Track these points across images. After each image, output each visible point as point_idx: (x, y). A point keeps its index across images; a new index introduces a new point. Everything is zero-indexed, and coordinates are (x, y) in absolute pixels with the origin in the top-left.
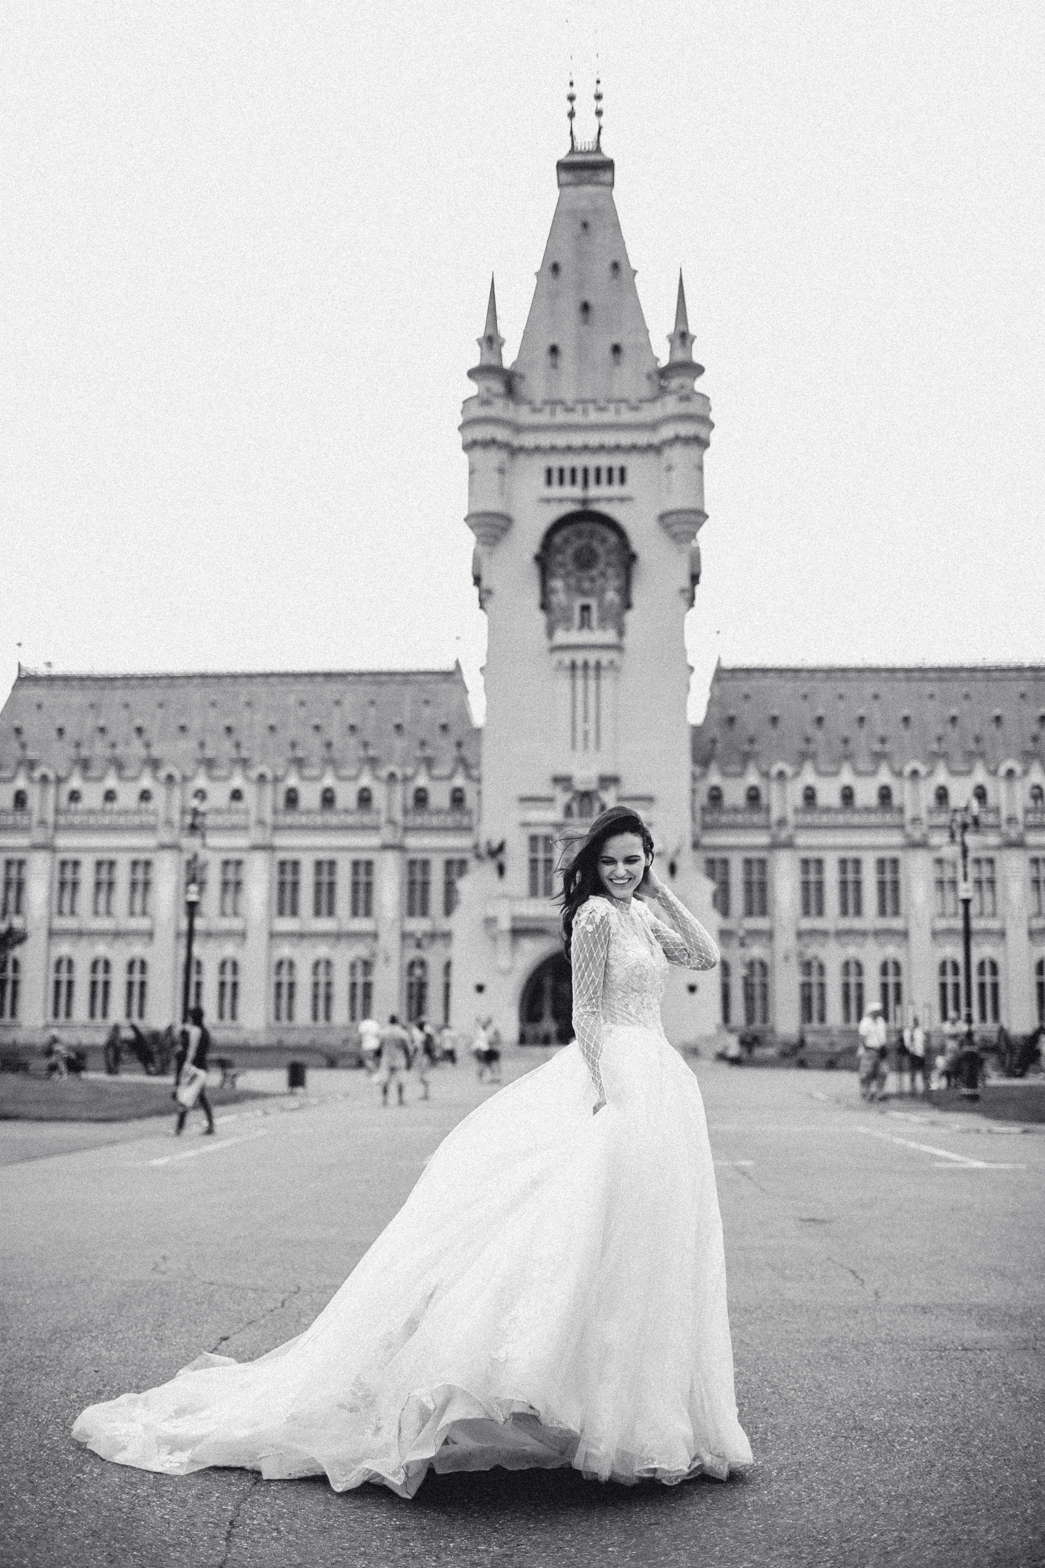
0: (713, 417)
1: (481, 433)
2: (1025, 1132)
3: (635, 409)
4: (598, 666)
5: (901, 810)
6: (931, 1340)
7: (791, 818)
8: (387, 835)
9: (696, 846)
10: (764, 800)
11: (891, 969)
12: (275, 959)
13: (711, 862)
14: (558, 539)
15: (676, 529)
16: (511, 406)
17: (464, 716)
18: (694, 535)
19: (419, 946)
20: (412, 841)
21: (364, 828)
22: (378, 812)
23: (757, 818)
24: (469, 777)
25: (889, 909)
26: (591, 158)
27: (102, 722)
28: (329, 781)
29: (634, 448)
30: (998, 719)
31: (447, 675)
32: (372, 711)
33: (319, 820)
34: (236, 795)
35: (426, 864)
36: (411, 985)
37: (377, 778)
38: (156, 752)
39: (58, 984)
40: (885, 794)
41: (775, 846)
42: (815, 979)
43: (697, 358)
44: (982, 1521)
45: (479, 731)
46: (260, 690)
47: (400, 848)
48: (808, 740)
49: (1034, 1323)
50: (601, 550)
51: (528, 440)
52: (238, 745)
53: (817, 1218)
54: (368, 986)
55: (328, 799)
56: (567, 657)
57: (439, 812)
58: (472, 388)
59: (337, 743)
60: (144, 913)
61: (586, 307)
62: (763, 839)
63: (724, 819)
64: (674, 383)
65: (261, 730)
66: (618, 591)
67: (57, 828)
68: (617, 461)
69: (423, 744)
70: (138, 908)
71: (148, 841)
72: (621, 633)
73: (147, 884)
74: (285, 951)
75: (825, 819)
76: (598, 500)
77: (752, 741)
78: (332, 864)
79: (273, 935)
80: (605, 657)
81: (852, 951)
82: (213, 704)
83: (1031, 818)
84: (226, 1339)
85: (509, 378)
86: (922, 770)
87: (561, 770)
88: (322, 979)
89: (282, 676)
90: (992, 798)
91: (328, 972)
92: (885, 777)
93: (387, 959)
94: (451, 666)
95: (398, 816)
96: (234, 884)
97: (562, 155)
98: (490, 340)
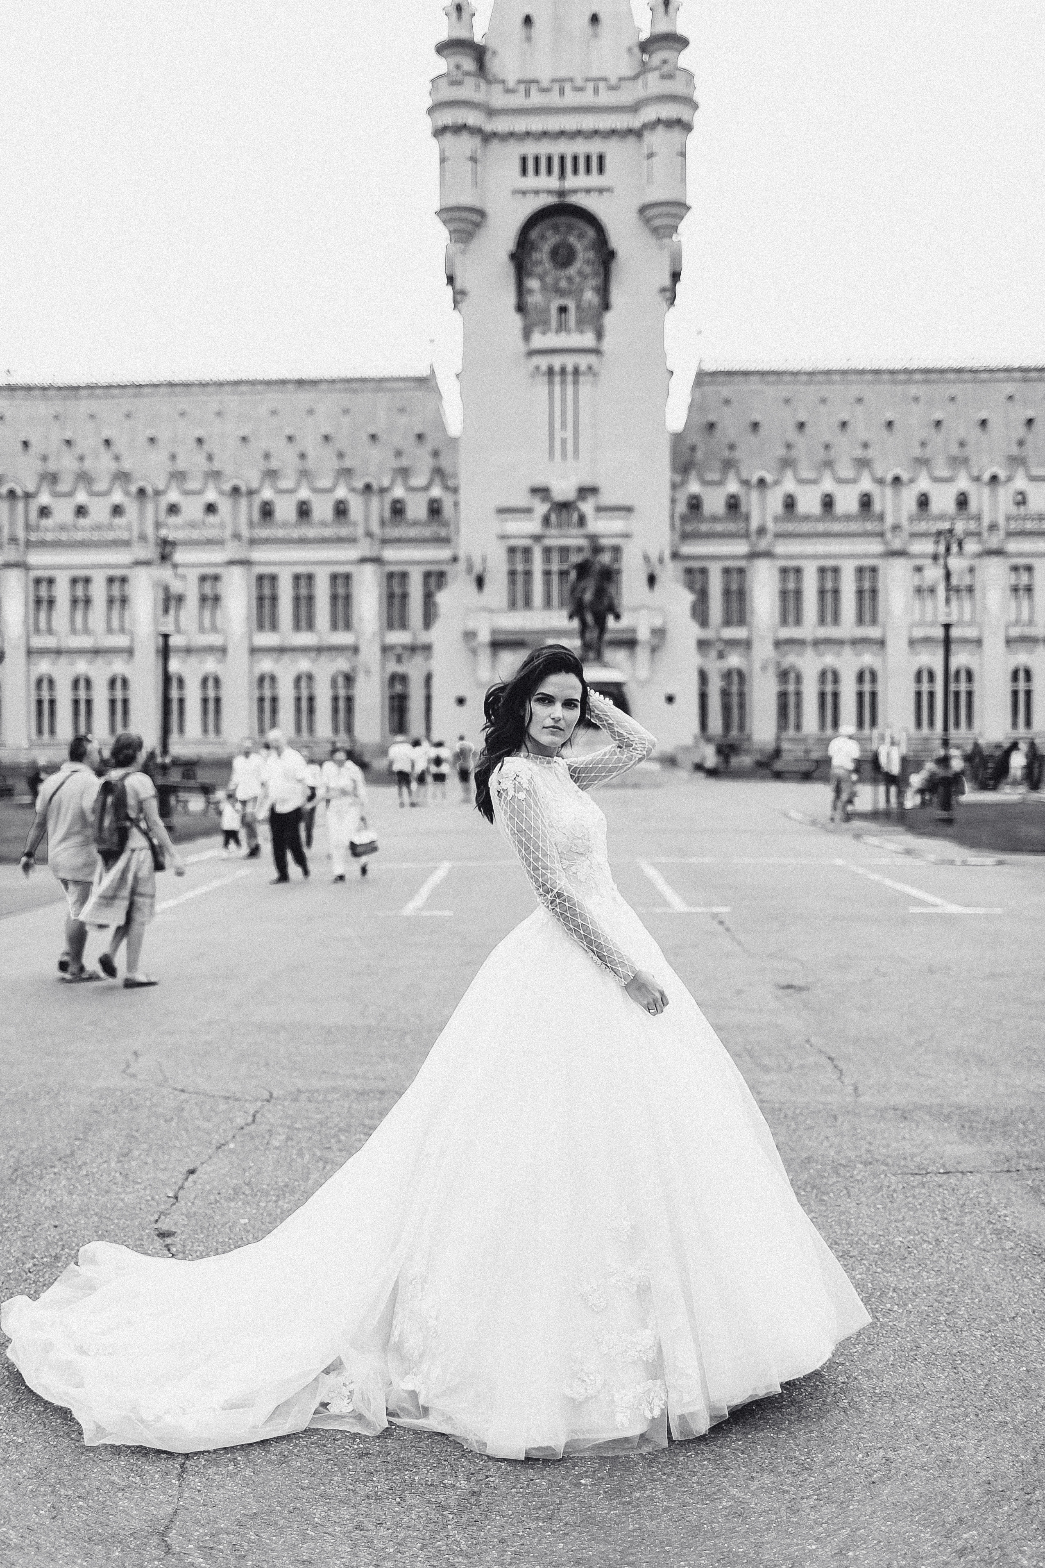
0: (697, 97)
1: (448, 117)
2: (1000, 863)
3: (612, 88)
4: (576, 371)
5: (881, 518)
6: (912, 1160)
7: (770, 526)
8: (364, 548)
9: (675, 556)
10: (743, 508)
11: (867, 677)
12: (257, 672)
13: (689, 571)
14: (534, 234)
15: (657, 223)
16: (483, 85)
17: (440, 424)
18: (675, 228)
19: (399, 659)
20: (390, 554)
21: (340, 540)
22: (355, 524)
23: (736, 527)
24: (446, 488)
25: (867, 617)
27: (68, 435)
28: (304, 493)
29: (613, 133)
30: (984, 423)
31: (421, 381)
32: (346, 420)
33: (296, 533)
34: (211, 508)
35: (404, 576)
36: (392, 698)
37: (353, 490)
38: (126, 465)
39: (40, 702)
40: (866, 502)
41: (753, 555)
42: (791, 688)
43: (681, 30)
44: (971, 1433)
45: (455, 440)
46: (231, 401)
47: (377, 560)
48: (789, 446)
49: (1016, 1133)
50: (579, 247)
51: (501, 125)
52: (210, 458)
53: (794, 983)
54: (349, 700)
55: (304, 511)
56: (543, 362)
57: (415, 523)
58: (441, 65)
59: (311, 454)
60: (122, 630)
62: (741, 548)
63: (704, 528)
64: (657, 58)
65: (233, 443)
66: (597, 290)
67: (29, 544)
68: (594, 147)
69: (399, 454)
70: (115, 624)
71: (123, 557)
72: (600, 336)
73: (124, 600)
74: (266, 665)
75: (805, 528)
76: (575, 191)
77: (732, 447)
78: (310, 577)
79: (254, 651)
80: (583, 361)
81: (829, 660)
82: (183, 414)
83: (1013, 526)
84: (192, 1172)
85: (479, 53)
86: (905, 476)
87: (539, 481)
88: (305, 694)
89: (253, 383)
90: (973, 506)
91: (310, 687)
92: (866, 484)
93: (368, 673)
94: (425, 372)
95: (375, 528)
96: (212, 599)
98: (458, 9)
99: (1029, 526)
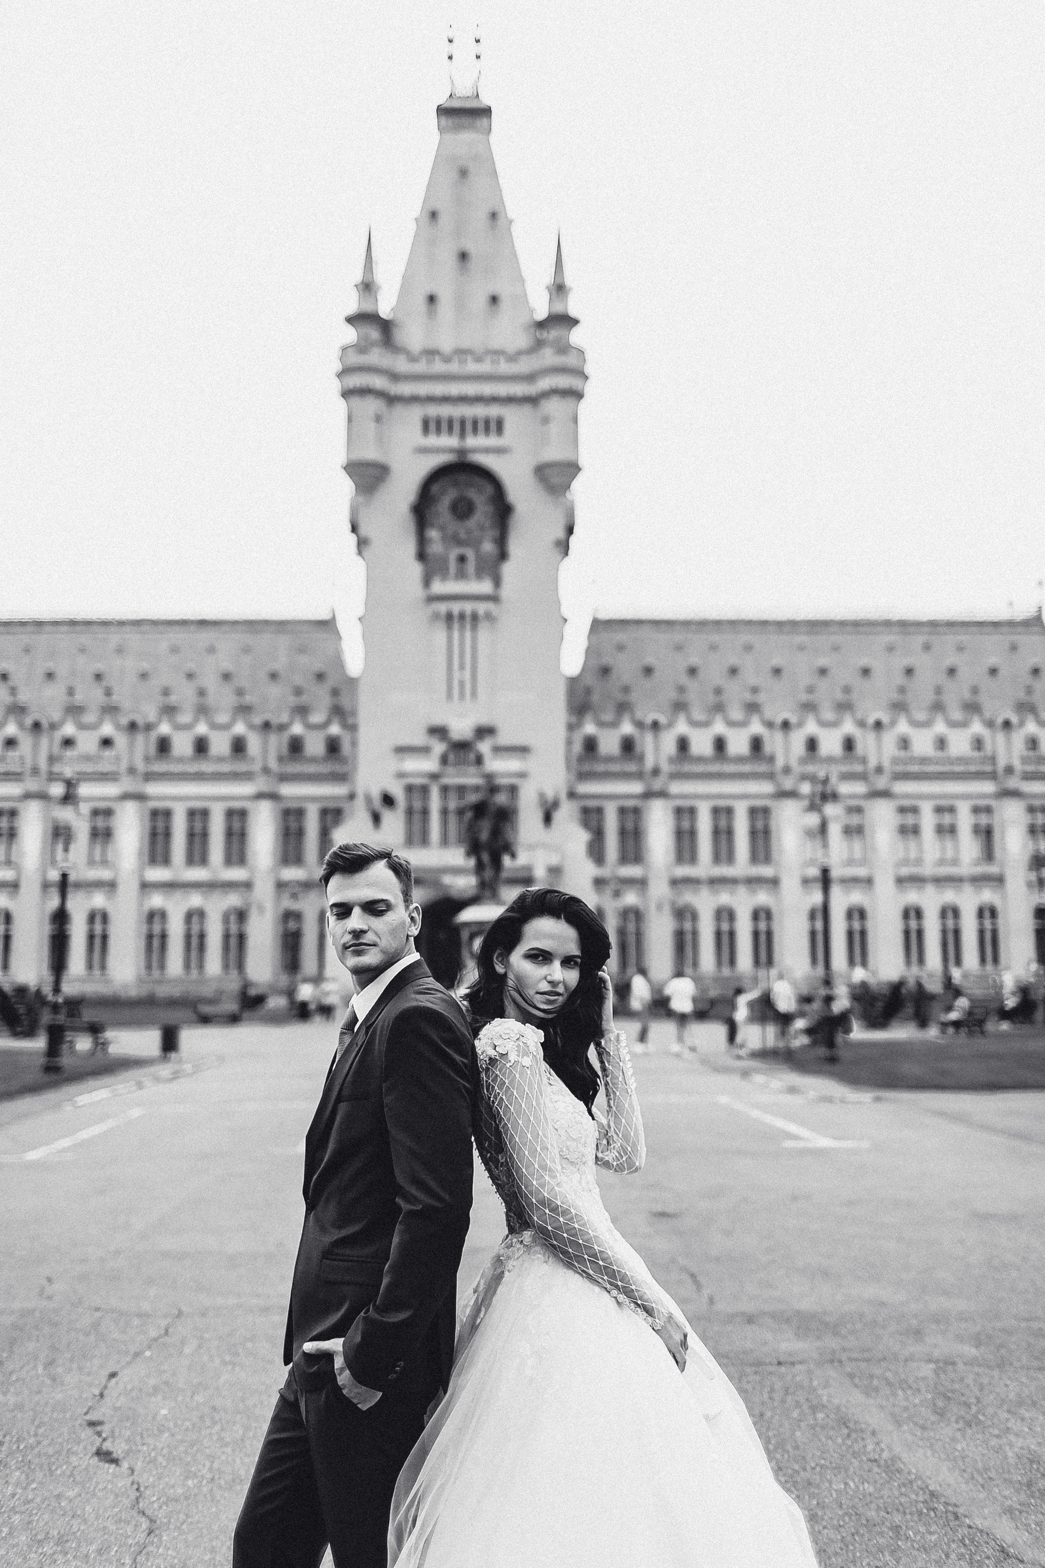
0: (589, 369)
1: (356, 381)
3: (513, 360)
4: (475, 617)
5: (772, 759)
7: (665, 767)
8: (260, 784)
9: (572, 795)
10: (638, 749)
11: (762, 916)
12: (147, 908)
13: (585, 811)
14: (435, 488)
15: (551, 481)
16: (388, 354)
17: (338, 662)
18: (568, 487)
19: (294, 896)
20: (287, 790)
21: (236, 776)
22: (253, 761)
23: (632, 767)
24: (345, 726)
25: (761, 855)
26: (469, 104)
28: (202, 729)
29: (510, 400)
30: (866, 670)
31: (321, 624)
32: (247, 659)
33: (192, 768)
34: (107, 742)
35: (300, 812)
36: (285, 935)
37: (251, 727)
38: (23, 697)
40: (756, 744)
41: (648, 795)
42: (688, 926)
43: (573, 312)
45: (354, 680)
46: (133, 638)
47: (273, 796)
48: (681, 690)
50: (477, 500)
51: (406, 389)
52: (108, 693)
53: (667, 1211)
54: (242, 936)
55: (201, 746)
56: (442, 608)
57: (314, 760)
58: (350, 335)
59: (210, 691)
60: (8, 863)
61: (463, 256)
62: (636, 788)
63: (600, 768)
64: (552, 336)
65: (132, 679)
66: (494, 541)
68: (494, 411)
69: (298, 692)
70: (3, 858)
71: (13, 789)
72: (497, 582)
73: (12, 834)
74: (157, 901)
75: (699, 768)
76: (475, 450)
77: (626, 690)
78: (205, 813)
79: (146, 886)
80: (482, 608)
81: (725, 898)
82: (82, 650)
83: (900, 768)
84: (113, 1375)
85: (386, 327)
86: (793, 720)
87: (438, 720)
88: (195, 929)
89: (155, 623)
90: (859, 749)
91: (202, 923)
92: (756, 727)
93: (261, 909)
94: (325, 615)
95: (273, 764)
96: (104, 834)
97: (442, 99)
98: (367, 287)
99: (915, 768)
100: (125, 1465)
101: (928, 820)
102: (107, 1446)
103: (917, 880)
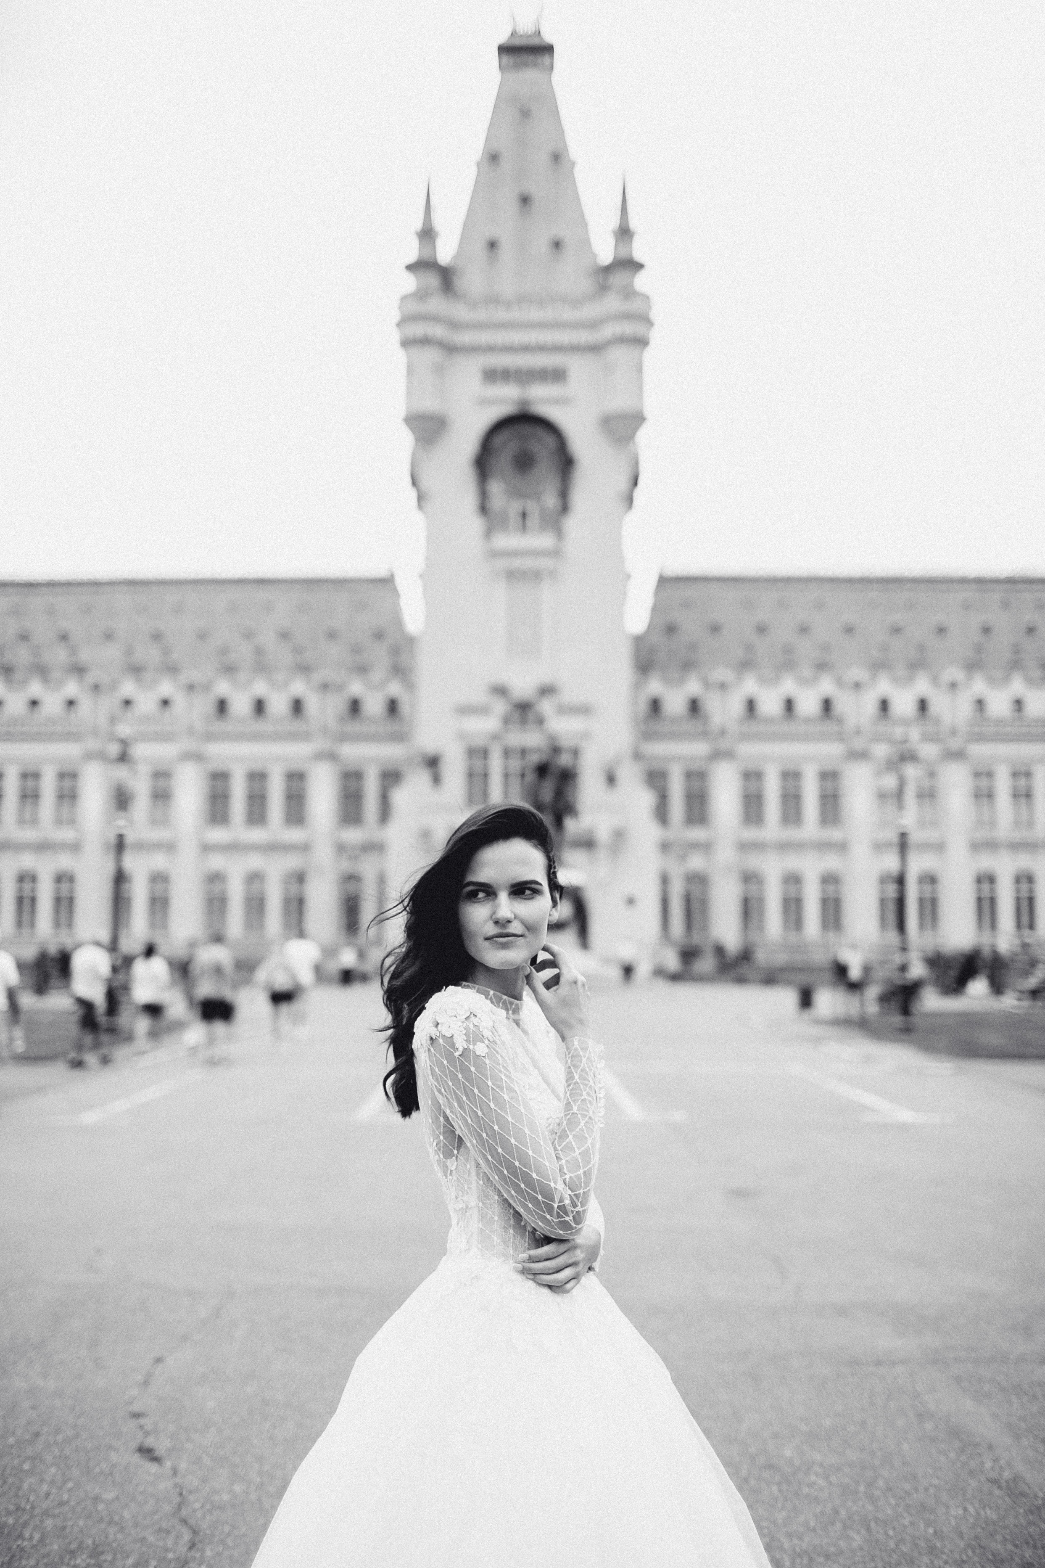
0: (654, 315)
1: (418, 330)
3: (576, 306)
4: (536, 573)
5: (842, 720)
7: (733, 728)
8: (319, 744)
9: (637, 756)
10: (705, 709)
11: (831, 881)
12: (207, 869)
13: (650, 773)
14: (499, 440)
15: (617, 433)
16: (449, 300)
17: (398, 621)
18: (632, 437)
19: (355, 858)
20: (346, 750)
21: (295, 736)
22: (311, 721)
23: (698, 728)
24: (405, 685)
25: (829, 820)
26: (530, 42)
27: (23, 628)
28: (260, 689)
29: (576, 349)
31: (379, 582)
32: (304, 617)
33: (250, 728)
34: (166, 703)
35: (359, 774)
36: (343, 897)
37: (310, 686)
38: (80, 658)
40: (827, 705)
41: (717, 755)
42: (754, 891)
43: (636, 255)
45: (413, 638)
46: (191, 598)
47: (332, 757)
48: (749, 648)
50: (541, 453)
51: (466, 338)
52: (167, 653)
54: (302, 899)
55: (260, 707)
56: (502, 564)
57: (373, 720)
58: (410, 283)
59: (268, 649)
60: (71, 823)
61: (525, 200)
62: (703, 748)
63: (664, 728)
64: (617, 281)
65: (191, 639)
66: (556, 494)
68: (556, 360)
69: (356, 651)
70: (65, 817)
71: (74, 750)
72: (559, 532)
73: (73, 794)
74: (217, 862)
75: (766, 729)
76: (537, 401)
77: (693, 647)
78: (264, 775)
79: (207, 848)
80: (544, 563)
81: (792, 862)
82: (140, 611)
83: (975, 730)
85: (446, 274)
86: (865, 680)
87: (500, 678)
88: (255, 892)
90: (933, 710)
91: (262, 886)
92: (827, 687)
93: (321, 871)
94: (385, 574)
95: (332, 724)
96: (164, 796)
97: (503, 37)
98: (427, 234)
99: (990, 730)
100: (168, 1464)
101: (1003, 785)
102: (150, 1442)
103: (990, 846)
